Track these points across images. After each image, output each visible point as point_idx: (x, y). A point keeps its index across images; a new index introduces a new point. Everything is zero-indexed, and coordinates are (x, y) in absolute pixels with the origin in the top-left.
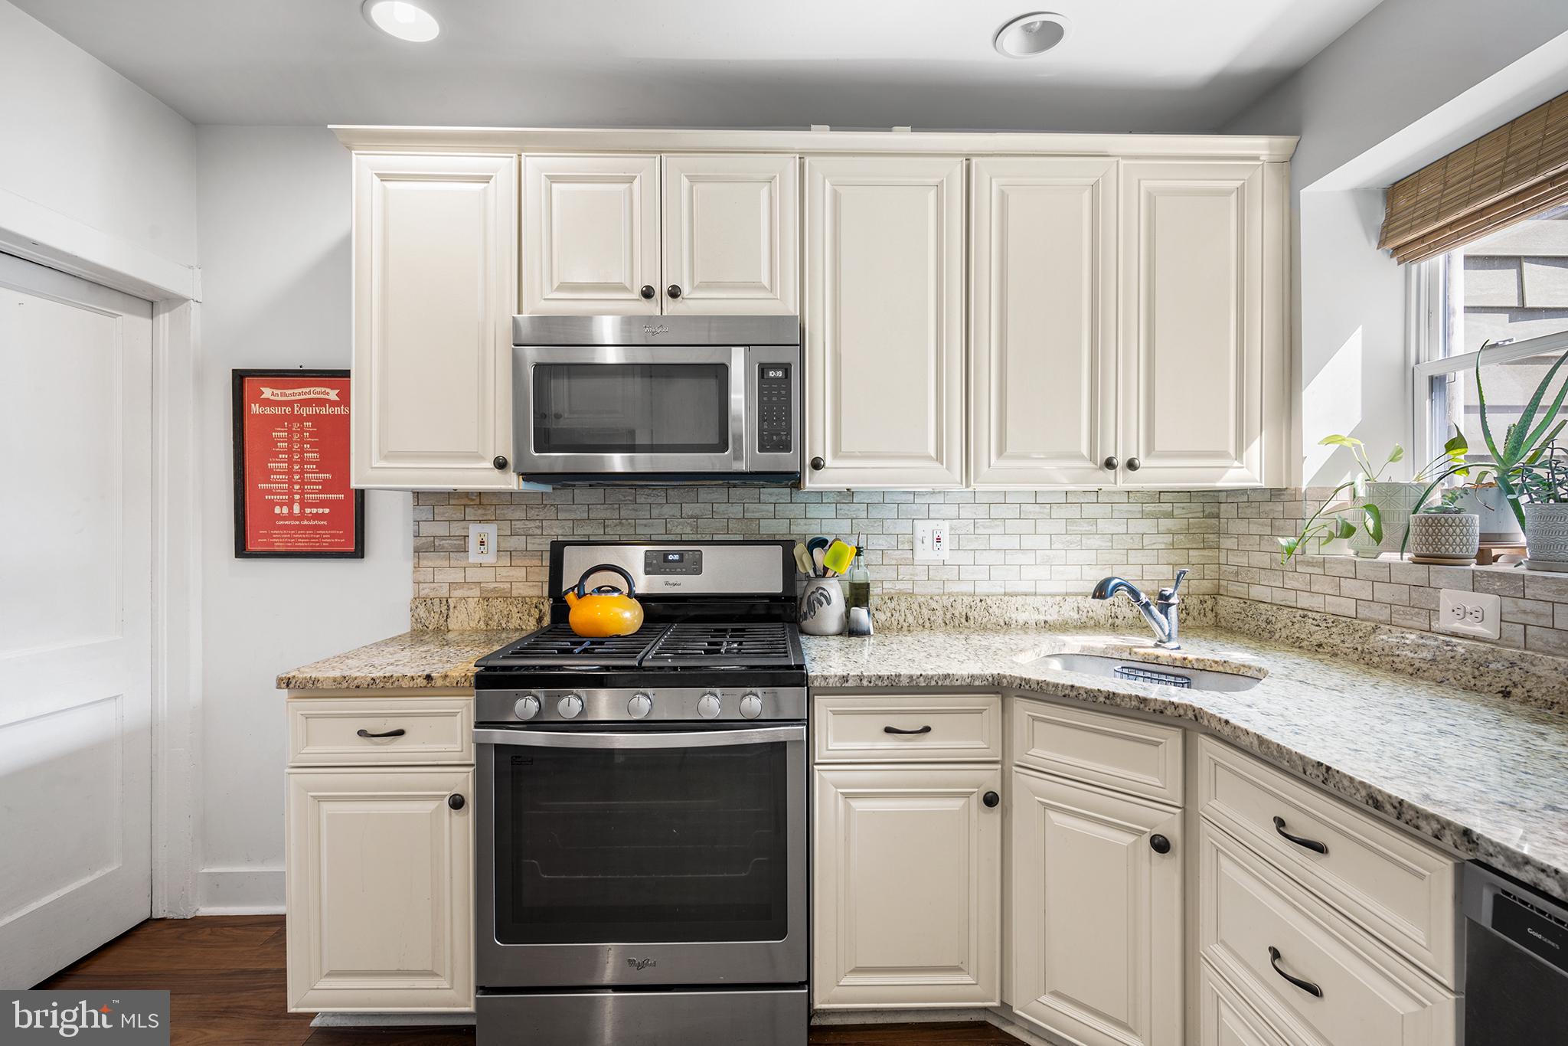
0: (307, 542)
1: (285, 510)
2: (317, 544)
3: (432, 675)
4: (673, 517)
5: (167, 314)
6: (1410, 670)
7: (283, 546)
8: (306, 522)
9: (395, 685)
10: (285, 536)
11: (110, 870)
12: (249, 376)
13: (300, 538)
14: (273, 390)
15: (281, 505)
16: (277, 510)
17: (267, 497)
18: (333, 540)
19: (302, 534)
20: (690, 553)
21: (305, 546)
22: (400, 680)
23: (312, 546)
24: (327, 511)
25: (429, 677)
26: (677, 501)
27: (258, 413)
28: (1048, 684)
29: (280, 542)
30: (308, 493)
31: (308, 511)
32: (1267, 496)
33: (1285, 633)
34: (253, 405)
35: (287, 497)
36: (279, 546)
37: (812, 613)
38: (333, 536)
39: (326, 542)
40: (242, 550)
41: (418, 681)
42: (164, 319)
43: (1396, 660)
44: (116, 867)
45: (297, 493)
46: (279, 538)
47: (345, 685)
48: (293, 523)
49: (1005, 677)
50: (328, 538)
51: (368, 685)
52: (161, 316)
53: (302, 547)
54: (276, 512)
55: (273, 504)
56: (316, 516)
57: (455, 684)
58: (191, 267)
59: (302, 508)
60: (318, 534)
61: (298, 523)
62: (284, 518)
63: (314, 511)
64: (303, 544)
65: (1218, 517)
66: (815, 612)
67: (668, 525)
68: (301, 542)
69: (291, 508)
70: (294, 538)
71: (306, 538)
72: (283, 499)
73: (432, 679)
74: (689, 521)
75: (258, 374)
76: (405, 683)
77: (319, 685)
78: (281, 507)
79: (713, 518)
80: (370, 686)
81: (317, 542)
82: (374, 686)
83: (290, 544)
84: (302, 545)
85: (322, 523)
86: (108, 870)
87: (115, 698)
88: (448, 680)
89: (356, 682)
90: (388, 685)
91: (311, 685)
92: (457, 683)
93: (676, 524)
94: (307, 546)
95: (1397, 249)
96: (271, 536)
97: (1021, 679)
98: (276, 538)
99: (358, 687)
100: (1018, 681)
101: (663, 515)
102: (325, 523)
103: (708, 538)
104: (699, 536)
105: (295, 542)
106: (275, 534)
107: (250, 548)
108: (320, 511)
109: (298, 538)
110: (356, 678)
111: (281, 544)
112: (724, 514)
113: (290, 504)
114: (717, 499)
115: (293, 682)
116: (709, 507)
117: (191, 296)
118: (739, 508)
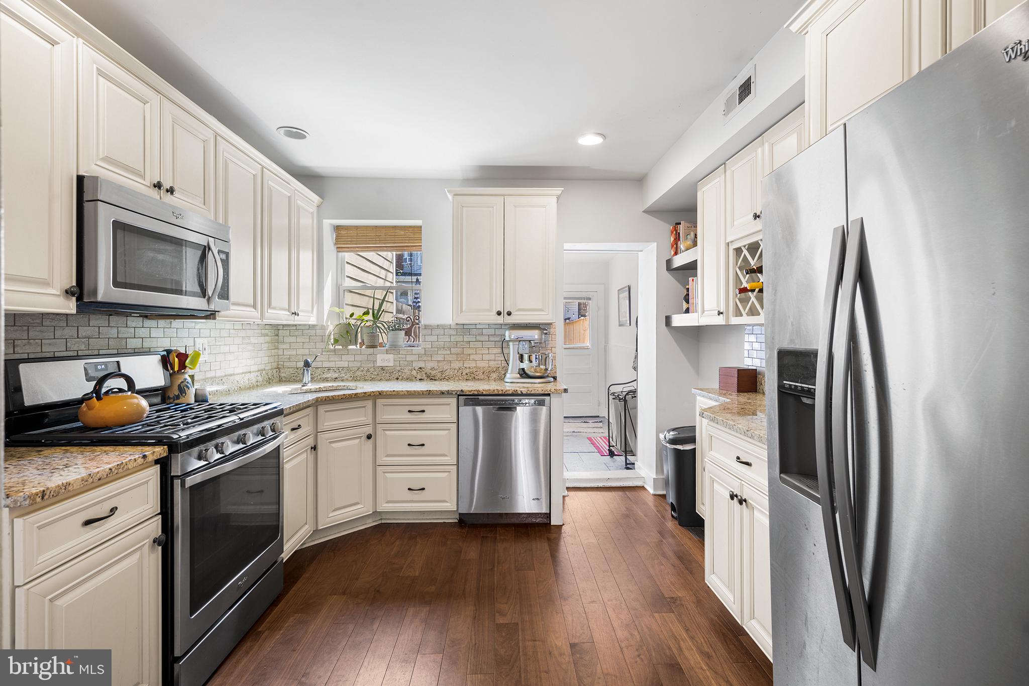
4: (72, 337)
6: (371, 379)
9: (125, 469)
20: (111, 363)
22: (128, 464)
26: (75, 325)
28: (336, 396)
32: (308, 327)
33: (319, 377)
37: (184, 394)
41: (139, 461)
43: (366, 377)
47: (90, 480)
49: (319, 398)
51: (107, 475)
65: (278, 336)
66: (186, 394)
67: (68, 344)
73: (146, 457)
74: (83, 340)
77: (70, 488)
79: (99, 338)
80: (109, 476)
82: (111, 474)
88: (155, 454)
89: (99, 475)
90: (121, 470)
91: (63, 491)
93: (74, 343)
95: (337, 247)
97: (326, 397)
99: (99, 479)
100: (325, 398)
101: (65, 336)
103: (96, 352)
104: (90, 351)
110: (98, 472)
112: (106, 335)
114: (102, 323)
116: (97, 329)
118: (115, 330)
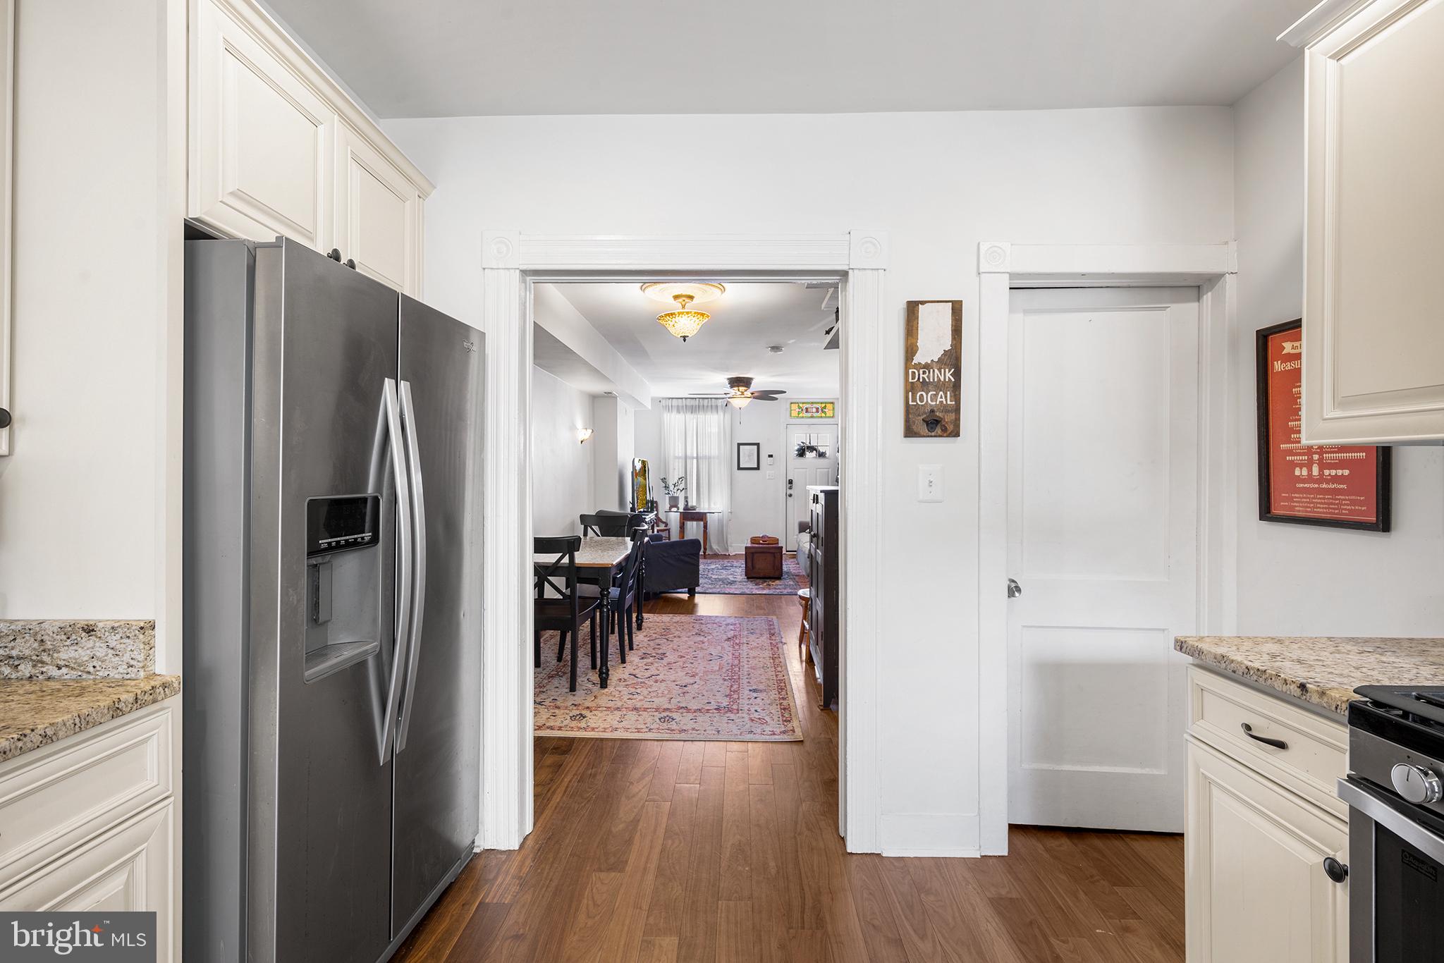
0: (1326, 508)
1: (1305, 472)
2: (1336, 511)
3: (1308, 685)
5: (1210, 294)
7: (1303, 511)
8: (1324, 486)
9: (1269, 683)
10: (1305, 500)
11: (1157, 773)
12: (1271, 334)
13: (1320, 503)
14: (1293, 343)
15: (1301, 466)
16: (1297, 472)
17: (1288, 458)
18: (1353, 508)
19: (1320, 499)
21: (1324, 513)
22: (1273, 679)
23: (1330, 513)
24: (1346, 472)
25: (1303, 687)
27: (1280, 370)
29: (1300, 506)
30: (1326, 452)
31: (1327, 472)
34: (1275, 363)
35: (1306, 457)
36: (1299, 511)
38: (1353, 503)
39: (1345, 509)
40: (1266, 512)
41: (1292, 687)
42: (1208, 298)
44: (1163, 773)
45: (1315, 453)
46: (1299, 502)
48: (1312, 486)
50: (1347, 505)
51: (1243, 673)
52: (1205, 296)
53: (1321, 513)
54: (1296, 474)
55: (1294, 465)
56: (1335, 479)
57: (1333, 708)
58: (1226, 243)
59: (1321, 470)
60: (1337, 499)
61: (1316, 486)
62: (1304, 481)
63: (1333, 472)
64: (1322, 510)
68: (1319, 508)
69: (1310, 470)
70: (1313, 503)
71: (1325, 503)
72: (1302, 460)
73: (1306, 691)
75: (1277, 330)
76: (1278, 685)
78: (1301, 469)
81: (1337, 509)
83: (1310, 509)
84: (1321, 512)
85: (1342, 486)
86: (1156, 772)
87: (1164, 630)
88: (1326, 698)
90: (1262, 680)
91: (1197, 655)
92: (1336, 708)
94: (1326, 513)
96: (1291, 499)
98: (1296, 502)
102: (1345, 487)
105: (1314, 508)
106: (1296, 497)
107: (1276, 511)
108: (1340, 472)
109: (1317, 503)
111: (1301, 509)
113: (1309, 466)
115: (1185, 647)
117: (1226, 270)
